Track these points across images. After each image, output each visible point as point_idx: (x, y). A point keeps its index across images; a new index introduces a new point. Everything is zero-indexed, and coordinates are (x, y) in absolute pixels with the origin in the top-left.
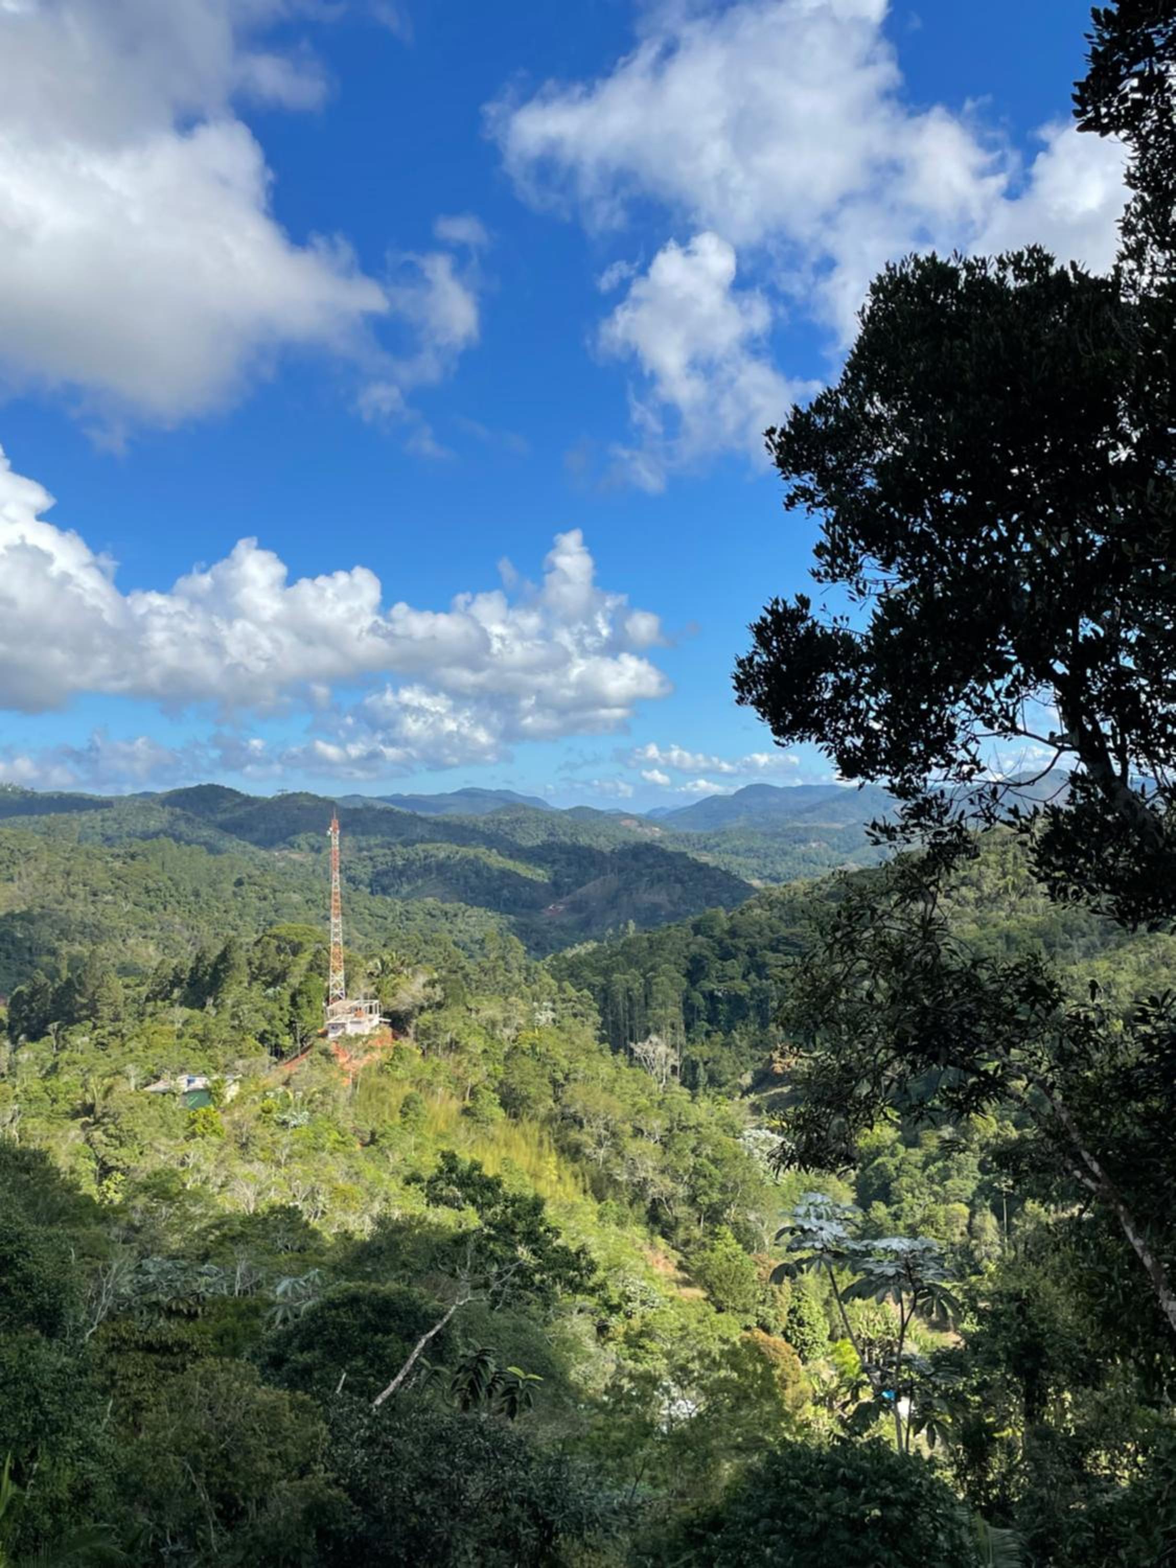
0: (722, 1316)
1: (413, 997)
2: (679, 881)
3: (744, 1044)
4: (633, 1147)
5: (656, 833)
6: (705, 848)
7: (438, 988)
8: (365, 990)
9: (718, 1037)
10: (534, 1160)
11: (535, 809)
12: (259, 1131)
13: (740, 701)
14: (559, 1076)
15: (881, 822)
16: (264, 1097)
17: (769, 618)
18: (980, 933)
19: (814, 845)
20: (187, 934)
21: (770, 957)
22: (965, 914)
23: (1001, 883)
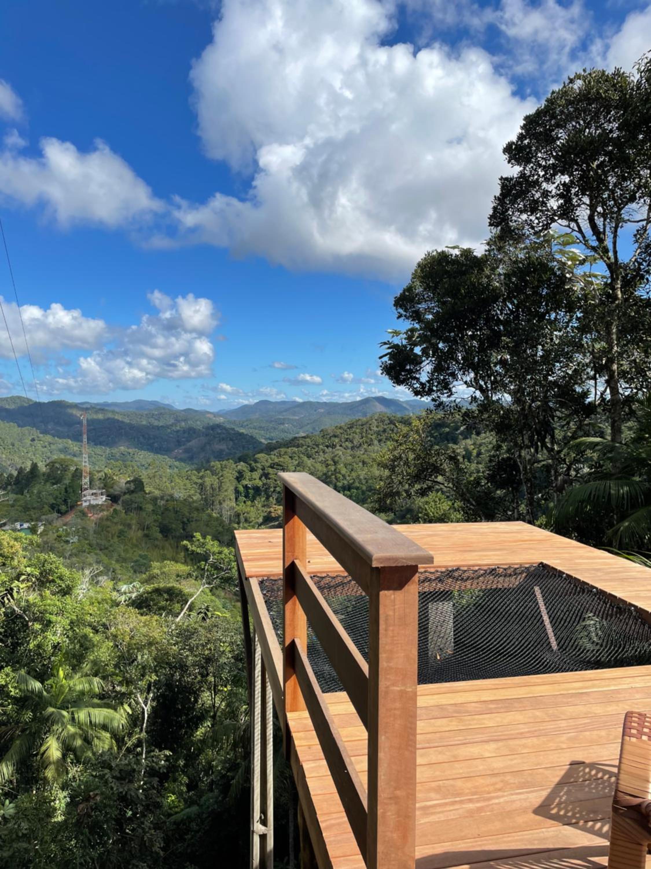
1: (121, 488)
2: (231, 440)
3: (260, 506)
5: (222, 420)
6: (242, 426)
7: (132, 484)
8: (98, 485)
9: (249, 503)
10: (175, 554)
11: (169, 409)
12: (56, 545)
14: (185, 520)
16: (58, 531)
18: (353, 460)
19: (287, 425)
20: (9, 463)
21: (271, 470)
22: (347, 453)
23: (361, 441)
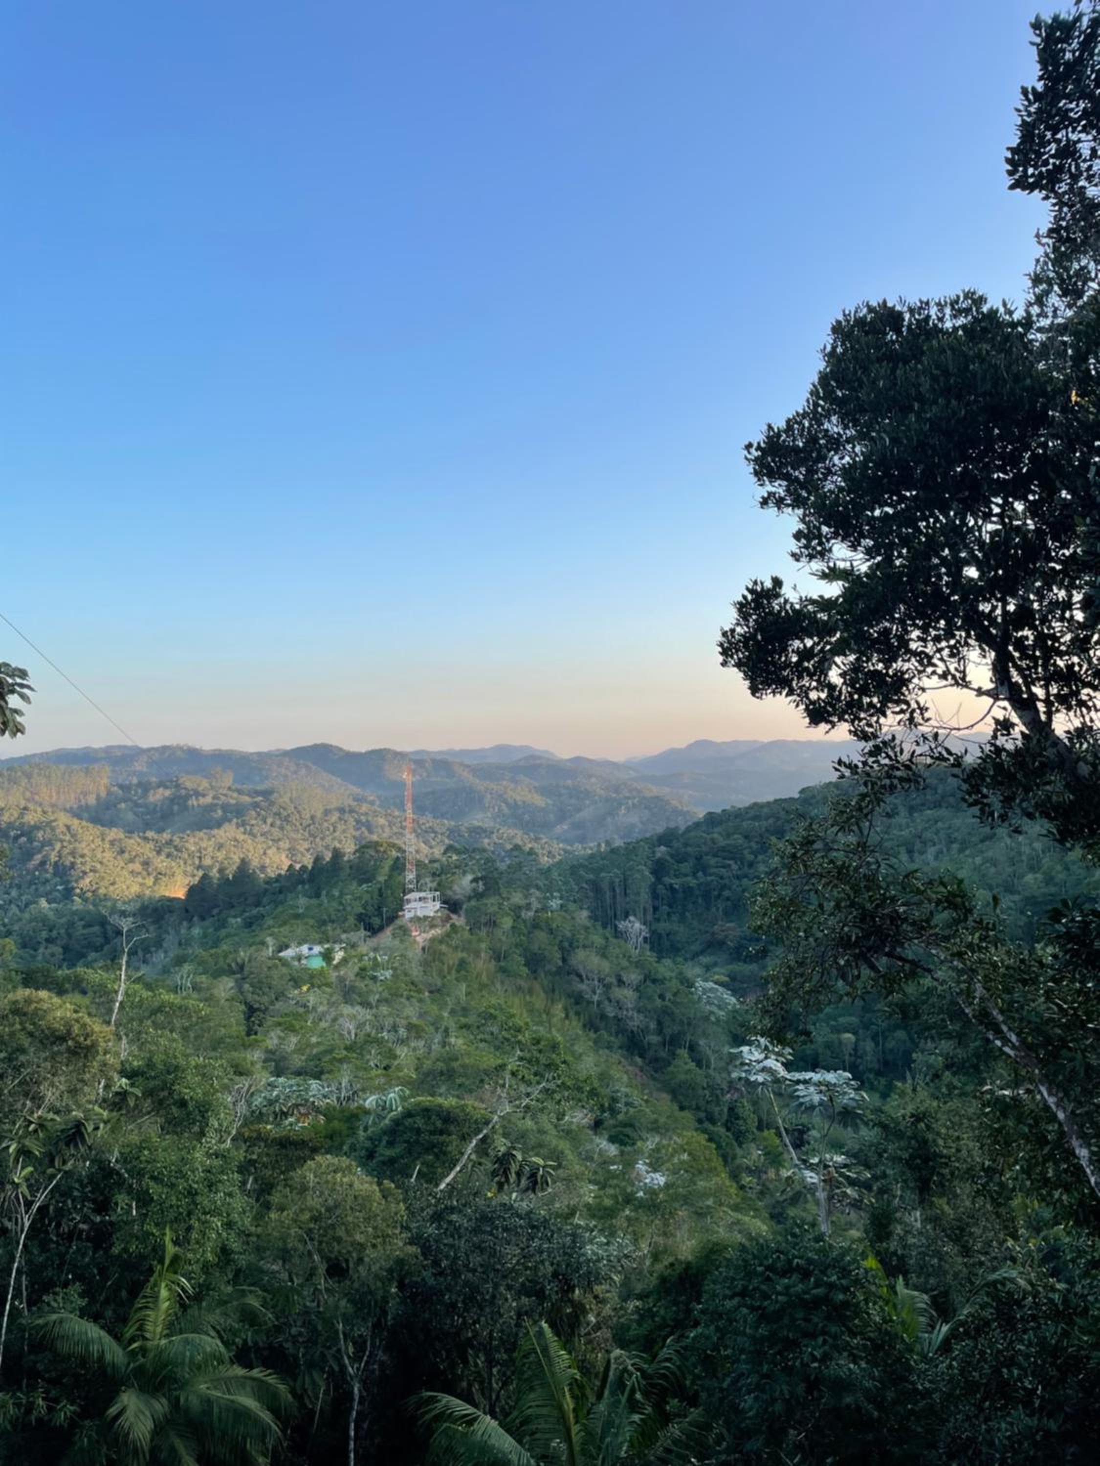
0: (683, 1114)
1: (464, 889)
3: (695, 921)
4: (619, 993)
7: (481, 883)
8: (430, 885)
9: (676, 916)
10: (548, 1002)
11: (546, 759)
12: (358, 984)
13: (724, 664)
14: (566, 944)
15: (845, 759)
16: (361, 960)
17: (749, 597)
19: (742, 782)
20: (307, 846)
21: (713, 861)
